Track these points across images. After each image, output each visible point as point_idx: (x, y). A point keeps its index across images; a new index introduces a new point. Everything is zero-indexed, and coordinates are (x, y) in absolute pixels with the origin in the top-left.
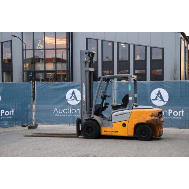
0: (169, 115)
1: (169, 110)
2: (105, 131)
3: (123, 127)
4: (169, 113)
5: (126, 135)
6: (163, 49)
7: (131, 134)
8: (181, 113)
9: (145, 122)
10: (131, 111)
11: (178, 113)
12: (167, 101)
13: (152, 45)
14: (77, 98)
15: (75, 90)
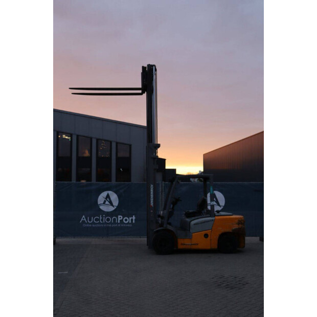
0: (119, 222)
1: (119, 216)
2: (182, 244)
3: (205, 238)
4: (119, 219)
5: (209, 248)
6: (130, 146)
7: (215, 246)
8: (132, 220)
9: (231, 231)
10: (213, 218)
11: (129, 220)
12: (117, 205)
13: (118, 141)
14: (113, 202)
15: (110, 192)
